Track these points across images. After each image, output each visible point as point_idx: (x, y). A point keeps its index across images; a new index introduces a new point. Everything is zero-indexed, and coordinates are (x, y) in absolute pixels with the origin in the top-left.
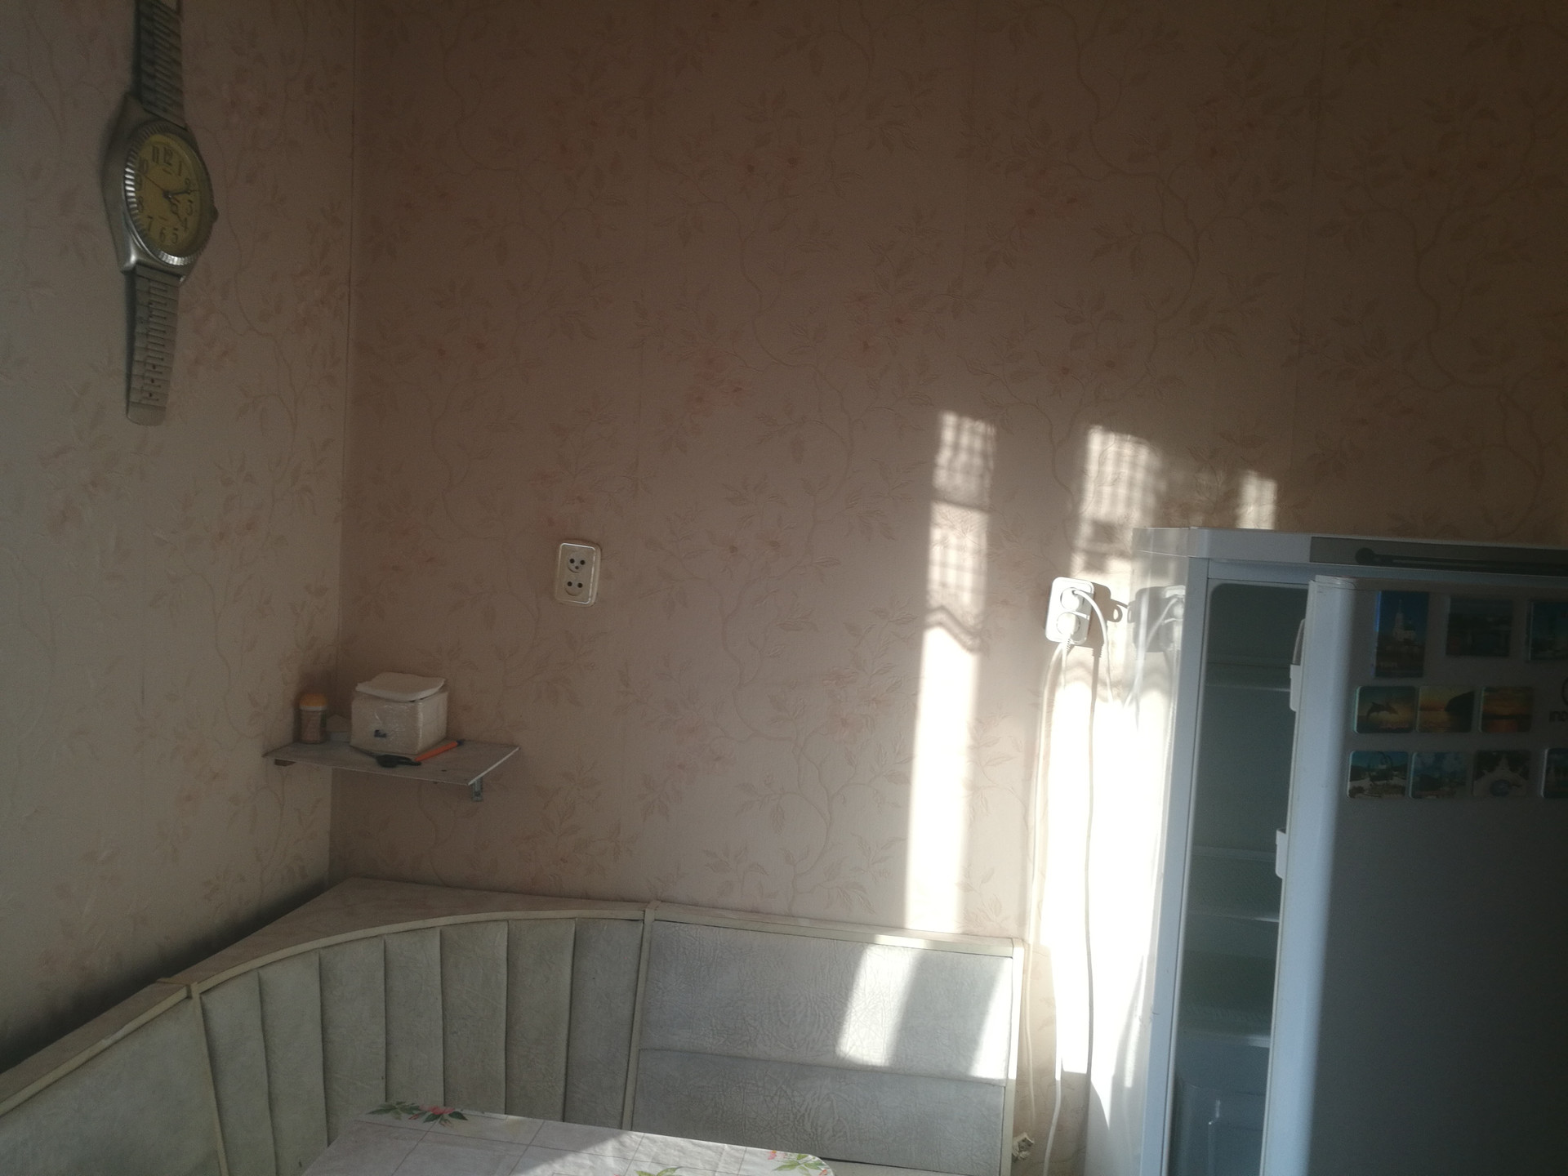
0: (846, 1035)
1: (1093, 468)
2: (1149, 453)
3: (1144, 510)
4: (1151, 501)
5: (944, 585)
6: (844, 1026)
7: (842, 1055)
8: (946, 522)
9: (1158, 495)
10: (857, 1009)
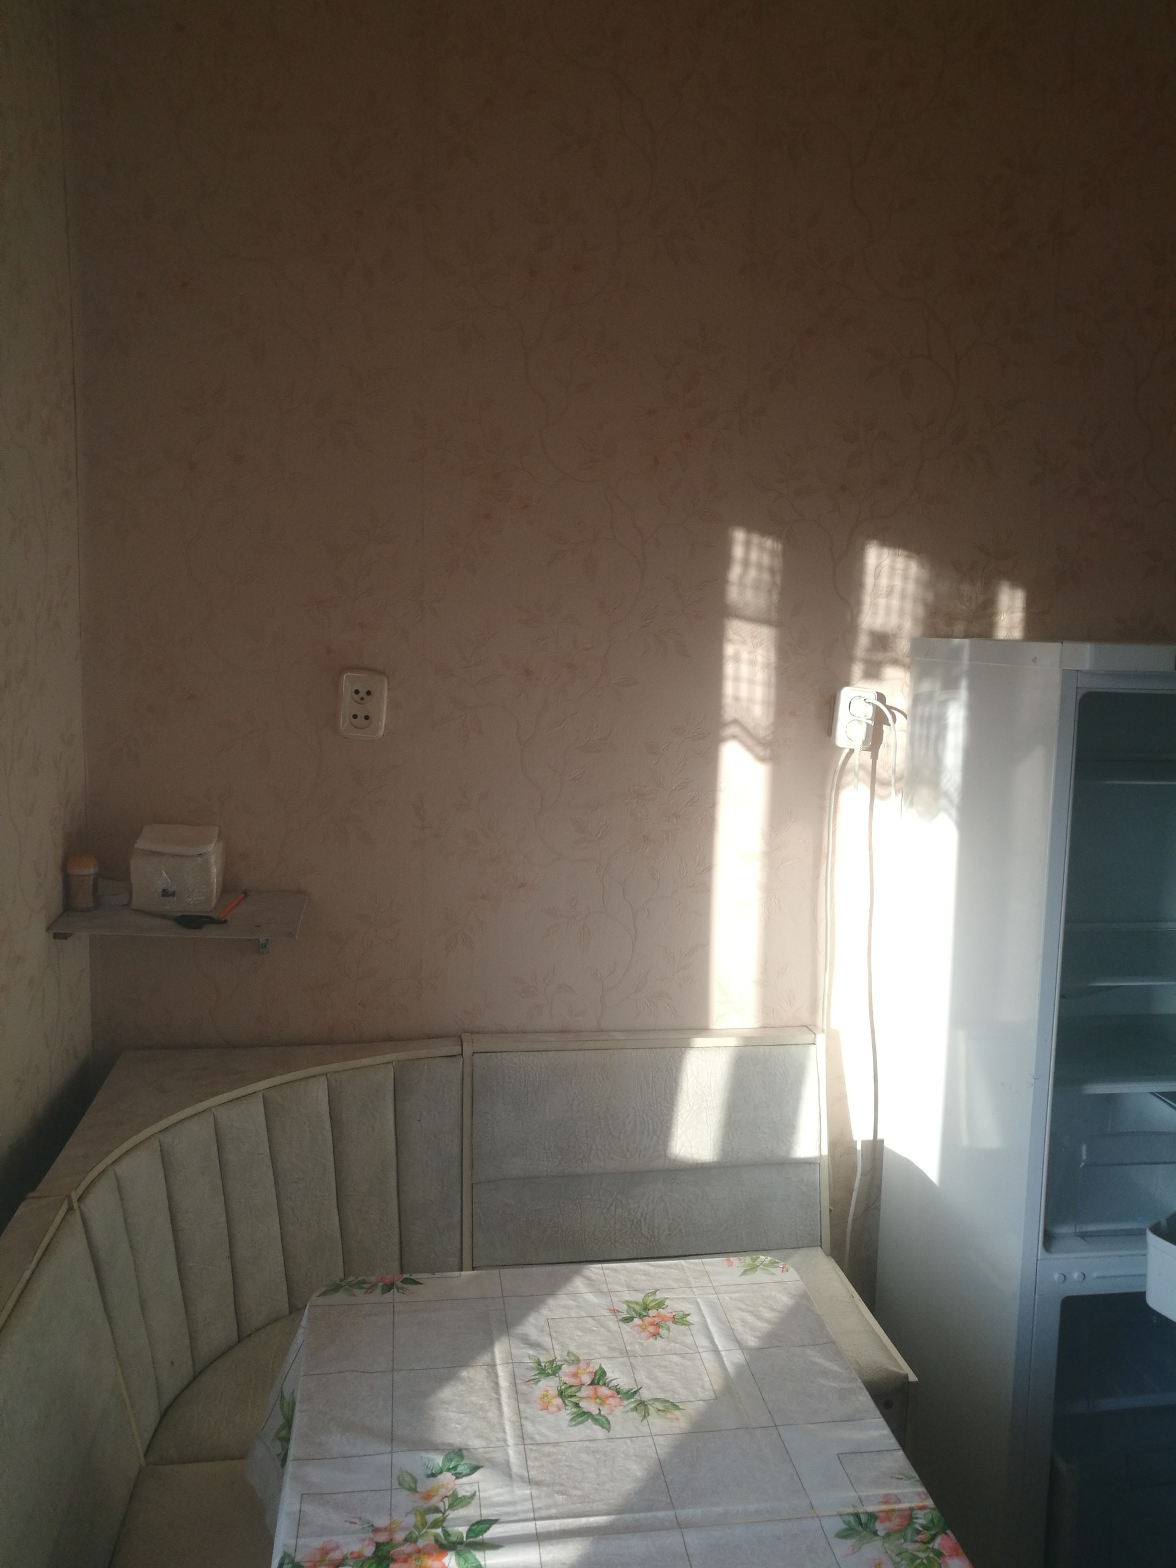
0: (675, 1138)
1: (869, 581)
2: (918, 567)
3: (916, 620)
4: (921, 611)
5: (737, 699)
6: (672, 1130)
7: (673, 1157)
8: (737, 638)
9: (927, 606)
10: (683, 1111)
